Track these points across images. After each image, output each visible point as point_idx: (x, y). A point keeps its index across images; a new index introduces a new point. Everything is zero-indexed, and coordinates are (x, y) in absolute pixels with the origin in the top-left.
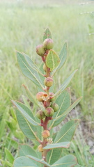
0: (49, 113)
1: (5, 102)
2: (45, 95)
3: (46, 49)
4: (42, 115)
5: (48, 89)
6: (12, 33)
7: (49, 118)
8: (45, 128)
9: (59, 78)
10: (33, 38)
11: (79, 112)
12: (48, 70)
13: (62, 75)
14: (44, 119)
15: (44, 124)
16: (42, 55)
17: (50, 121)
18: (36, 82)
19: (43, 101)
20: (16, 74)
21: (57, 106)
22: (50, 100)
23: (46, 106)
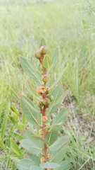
0: (47, 102)
1: (6, 99)
2: (43, 89)
4: (41, 104)
5: (45, 84)
6: (7, 32)
7: (46, 106)
8: (44, 115)
9: (55, 75)
10: (28, 36)
11: (75, 105)
12: (45, 70)
13: (57, 72)
14: (43, 107)
15: (43, 112)
16: (39, 59)
17: (47, 109)
18: (35, 79)
19: (41, 94)
20: (14, 73)
21: (52, 97)
22: (47, 93)
23: (44, 97)
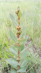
2: (18, 26)
3: (18, 12)
8: (18, 38)
14: (18, 35)
16: (17, 14)
22: (20, 29)
